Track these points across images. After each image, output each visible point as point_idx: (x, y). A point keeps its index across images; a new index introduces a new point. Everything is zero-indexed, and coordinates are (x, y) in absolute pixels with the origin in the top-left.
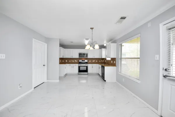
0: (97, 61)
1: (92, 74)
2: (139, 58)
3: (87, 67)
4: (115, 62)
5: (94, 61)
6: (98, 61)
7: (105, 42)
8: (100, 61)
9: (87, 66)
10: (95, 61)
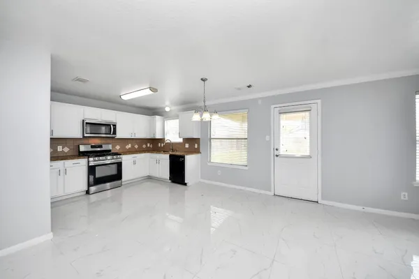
0: (136, 147)
1: (133, 183)
2: (245, 139)
3: (119, 165)
4: (199, 145)
5: (130, 146)
6: (140, 146)
7: (167, 103)
8: (144, 146)
9: (119, 160)
10: (133, 147)
